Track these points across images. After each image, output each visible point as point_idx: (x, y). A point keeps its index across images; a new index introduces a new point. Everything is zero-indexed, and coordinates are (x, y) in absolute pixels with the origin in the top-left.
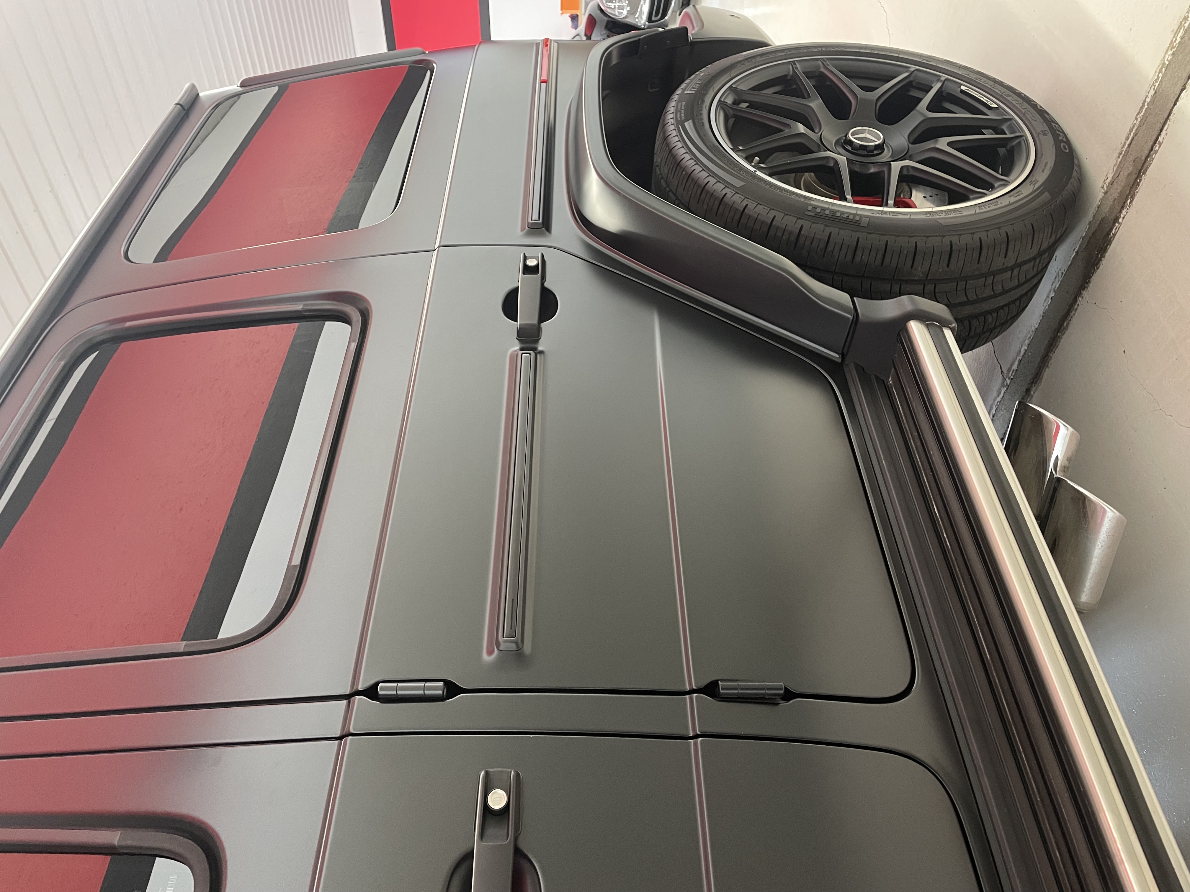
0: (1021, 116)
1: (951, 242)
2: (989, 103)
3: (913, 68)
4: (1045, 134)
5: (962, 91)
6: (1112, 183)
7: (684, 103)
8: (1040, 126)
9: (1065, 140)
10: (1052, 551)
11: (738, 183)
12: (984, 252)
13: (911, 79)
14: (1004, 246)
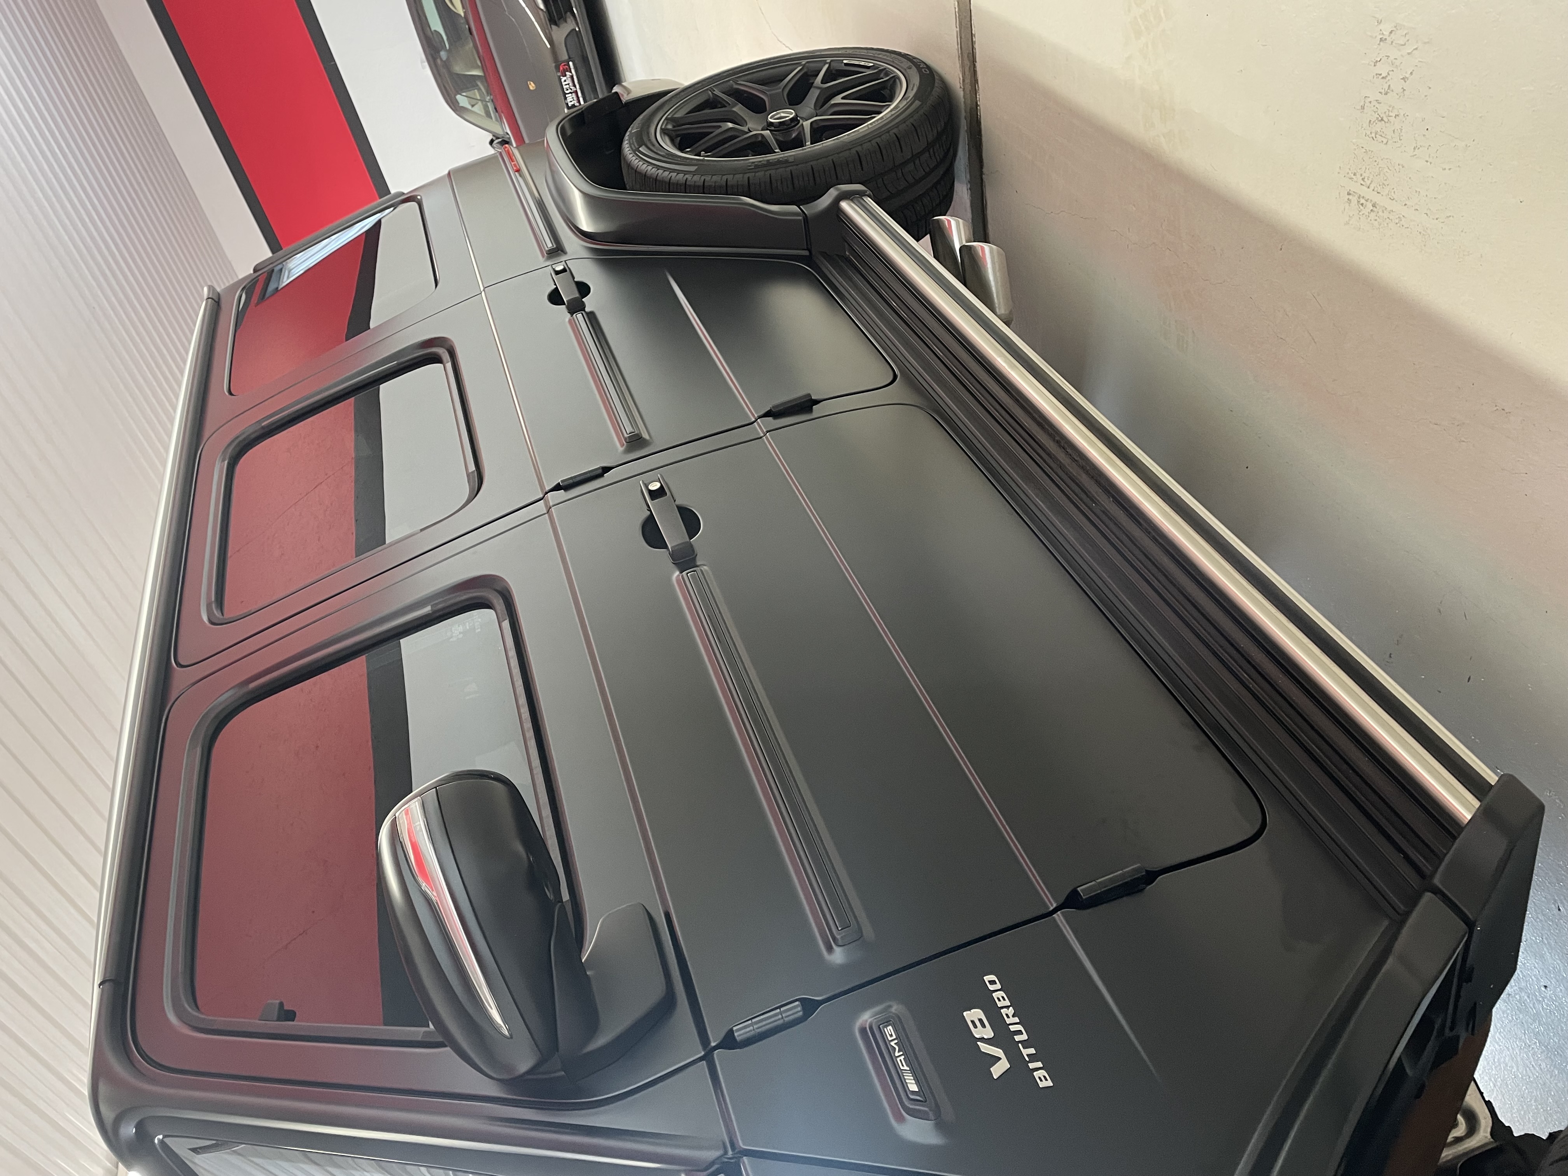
0: (892, 64)
1: (857, 151)
2: (867, 64)
3: (804, 62)
4: (910, 68)
5: (846, 64)
6: (964, 81)
7: (634, 138)
8: (906, 64)
9: (925, 66)
10: (965, 285)
11: (693, 169)
12: (884, 152)
13: (805, 70)
14: (897, 143)
